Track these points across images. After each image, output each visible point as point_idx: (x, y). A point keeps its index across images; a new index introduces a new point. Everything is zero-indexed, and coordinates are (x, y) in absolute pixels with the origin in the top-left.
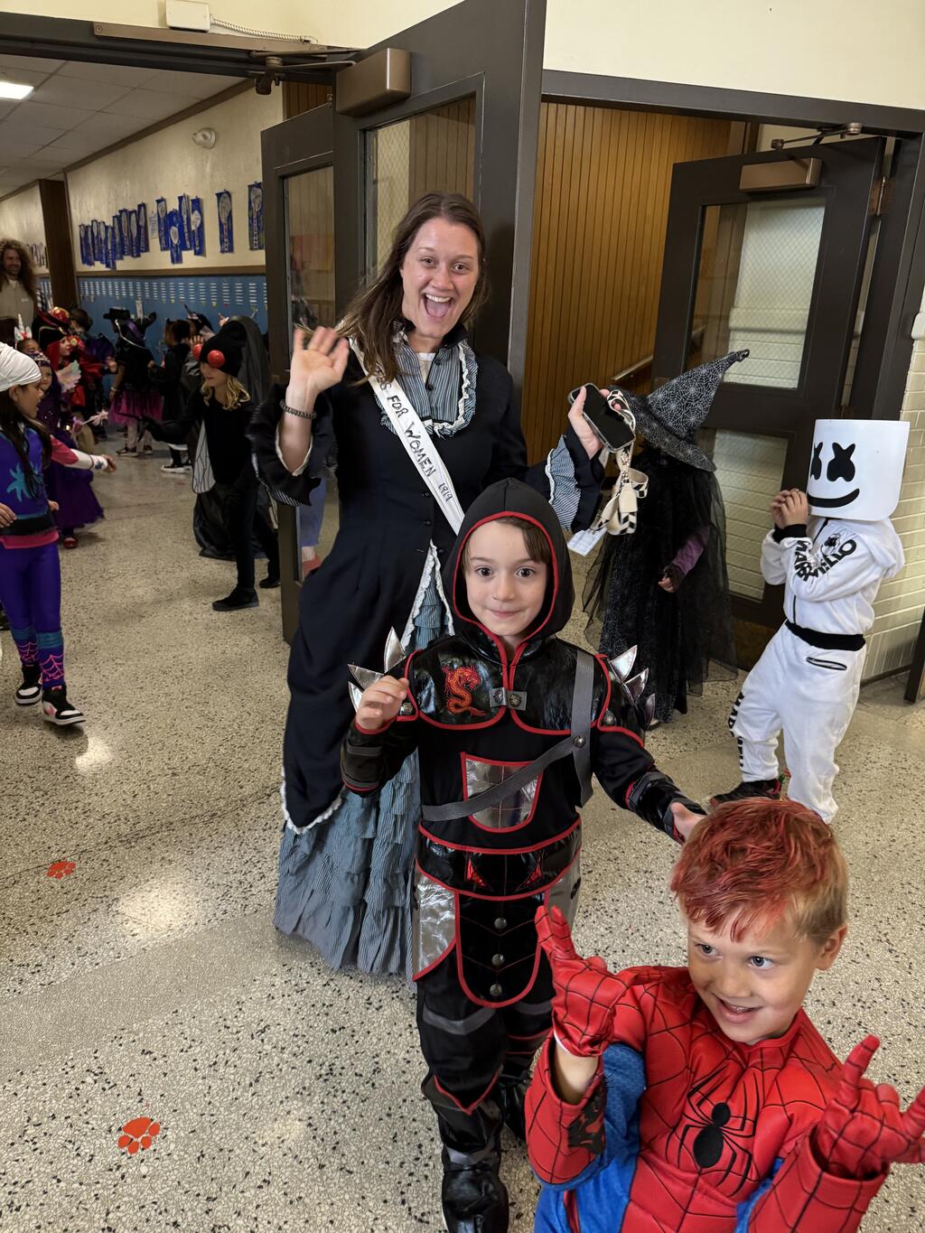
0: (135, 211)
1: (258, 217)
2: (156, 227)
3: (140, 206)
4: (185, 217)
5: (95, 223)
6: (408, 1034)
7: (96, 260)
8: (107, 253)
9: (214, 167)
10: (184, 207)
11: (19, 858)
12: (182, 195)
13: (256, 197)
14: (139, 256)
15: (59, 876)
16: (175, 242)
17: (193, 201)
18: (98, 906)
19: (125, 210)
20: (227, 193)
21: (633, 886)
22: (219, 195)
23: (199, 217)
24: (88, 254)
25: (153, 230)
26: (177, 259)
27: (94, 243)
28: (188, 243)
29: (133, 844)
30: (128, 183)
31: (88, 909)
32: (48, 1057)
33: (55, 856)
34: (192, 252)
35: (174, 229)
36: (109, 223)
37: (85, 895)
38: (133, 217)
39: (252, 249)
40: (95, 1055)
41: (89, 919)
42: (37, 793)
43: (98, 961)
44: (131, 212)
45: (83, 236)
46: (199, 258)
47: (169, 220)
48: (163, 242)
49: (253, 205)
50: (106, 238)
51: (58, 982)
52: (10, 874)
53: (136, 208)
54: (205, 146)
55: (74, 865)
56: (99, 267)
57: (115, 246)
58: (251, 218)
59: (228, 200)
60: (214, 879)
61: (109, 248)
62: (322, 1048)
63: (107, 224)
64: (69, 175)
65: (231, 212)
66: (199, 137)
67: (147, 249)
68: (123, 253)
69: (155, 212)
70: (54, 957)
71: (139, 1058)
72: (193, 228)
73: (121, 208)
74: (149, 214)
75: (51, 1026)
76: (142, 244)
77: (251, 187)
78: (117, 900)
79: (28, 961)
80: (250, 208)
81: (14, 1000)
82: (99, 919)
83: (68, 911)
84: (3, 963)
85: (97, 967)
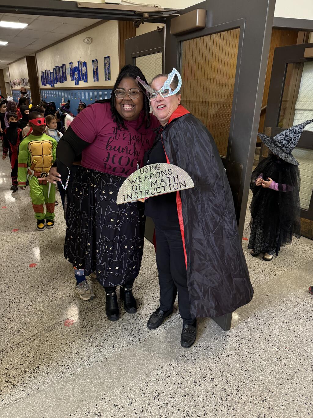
0: (61, 67)
1: (108, 68)
2: (69, 72)
3: (63, 65)
4: (80, 69)
5: (46, 71)
6: (214, 397)
7: (47, 84)
8: (51, 82)
9: (91, 51)
10: (80, 65)
11: (53, 318)
12: (79, 61)
13: (107, 61)
14: (63, 82)
15: (69, 326)
16: (77, 77)
17: (83, 63)
18: (85, 339)
19: (58, 66)
20: (96, 60)
21: (283, 329)
22: (93, 61)
23: (86, 69)
24: (44, 82)
26: (77, 83)
27: (46, 78)
28: (81, 78)
29: (93, 311)
30: (59, 56)
31: (82, 340)
32: (79, 407)
34: (83, 81)
35: (76, 73)
36: (52, 71)
37: (79, 334)
38: (61, 68)
39: (106, 80)
40: (97, 407)
41: (83, 345)
42: (55, 290)
43: (90, 363)
44: (60, 67)
45: (42, 76)
46: (86, 83)
47: (74, 70)
48: (72, 77)
49: (106, 64)
50: (51, 76)
51: (77, 373)
52: (51, 325)
53: (62, 66)
54: (88, 44)
55: (73, 321)
56: (48, 86)
57: (54, 79)
58: (105, 69)
59: (96, 63)
60: (125, 326)
61: (52, 80)
62: (182, 404)
64: (37, 55)
65: (98, 67)
66: (86, 40)
67: (66, 80)
68: (57, 81)
69: (69, 67)
70: (73, 362)
71: (113, 408)
72: (83, 73)
73: (56, 66)
74: (67, 68)
75: (77, 393)
76: (64, 78)
77: (105, 58)
78: (92, 336)
79: (64, 363)
80: (105, 66)
81: (61, 381)
82: (86, 344)
83: (75, 341)
84: (55, 364)
85: (90, 366)
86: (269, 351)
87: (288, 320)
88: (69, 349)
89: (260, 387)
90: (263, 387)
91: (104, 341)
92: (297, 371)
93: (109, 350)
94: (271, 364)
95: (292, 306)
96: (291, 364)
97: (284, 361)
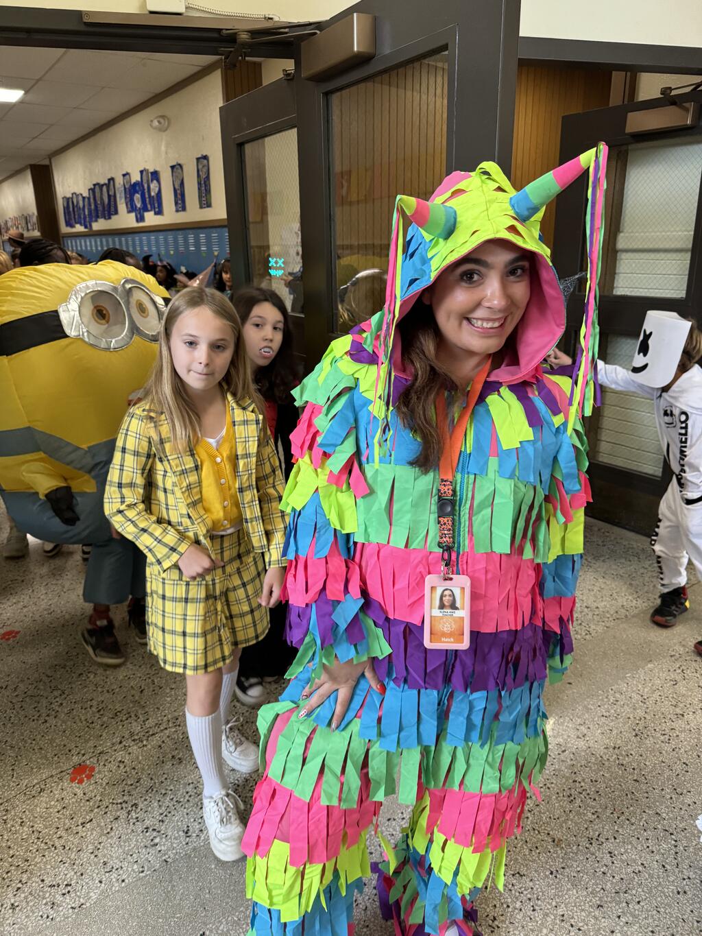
0: (105, 184)
1: (205, 182)
2: (123, 195)
3: (109, 180)
4: (146, 186)
5: (74, 195)
7: (76, 223)
8: (85, 218)
9: (167, 146)
10: (144, 178)
11: (43, 764)
12: (142, 169)
13: (203, 166)
14: (110, 218)
15: (81, 782)
16: (139, 205)
17: (152, 173)
18: (118, 813)
19: (98, 184)
20: (180, 165)
22: (173, 167)
23: (157, 185)
24: (70, 219)
25: (120, 197)
26: (140, 218)
27: (74, 211)
28: (149, 206)
29: (145, 743)
30: (99, 162)
31: (110, 817)
33: (76, 759)
34: (152, 213)
35: (137, 197)
36: (86, 194)
37: (105, 803)
38: (105, 188)
39: (201, 207)
43: (124, 877)
44: (103, 185)
45: (65, 206)
46: (159, 217)
47: (132, 189)
48: (129, 206)
49: (201, 173)
50: (84, 206)
52: (36, 781)
53: (107, 182)
54: (160, 130)
55: (92, 769)
56: (79, 228)
57: (91, 212)
58: (199, 184)
59: (180, 171)
61: (87, 213)
63: (84, 195)
64: (53, 161)
65: (182, 179)
66: (156, 123)
68: (97, 217)
69: (122, 183)
70: (82, 875)
72: (153, 194)
73: (95, 183)
74: (117, 185)
76: (113, 209)
77: (198, 159)
78: (136, 805)
79: (58, 880)
80: (199, 176)
81: (47, 927)
82: (120, 828)
83: (91, 820)
84: (35, 884)
85: (123, 884)
86: (572, 820)
87: (619, 742)
88: (76, 841)
89: (547, 915)
90: (555, 916)
91: (166, 816)
92: (640, 868)
93: (176, 838)
94: (576, 853)
95: (628, 705)
96: (626, 851)
97: (608, 846)
